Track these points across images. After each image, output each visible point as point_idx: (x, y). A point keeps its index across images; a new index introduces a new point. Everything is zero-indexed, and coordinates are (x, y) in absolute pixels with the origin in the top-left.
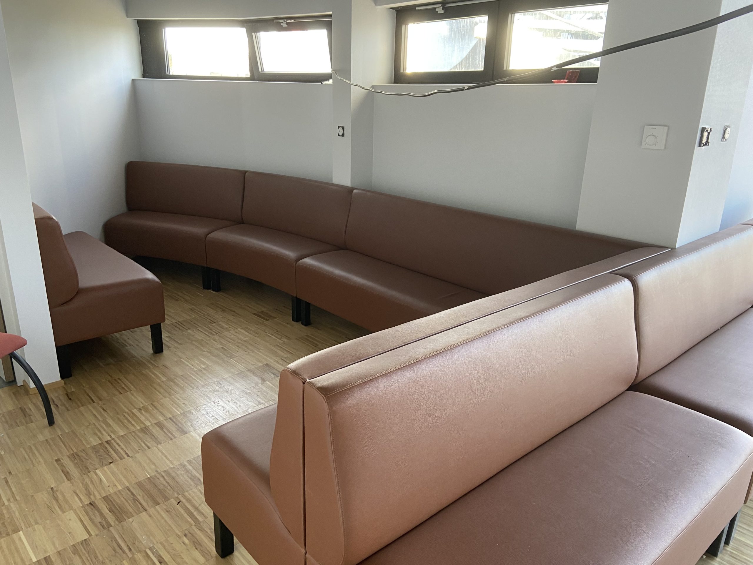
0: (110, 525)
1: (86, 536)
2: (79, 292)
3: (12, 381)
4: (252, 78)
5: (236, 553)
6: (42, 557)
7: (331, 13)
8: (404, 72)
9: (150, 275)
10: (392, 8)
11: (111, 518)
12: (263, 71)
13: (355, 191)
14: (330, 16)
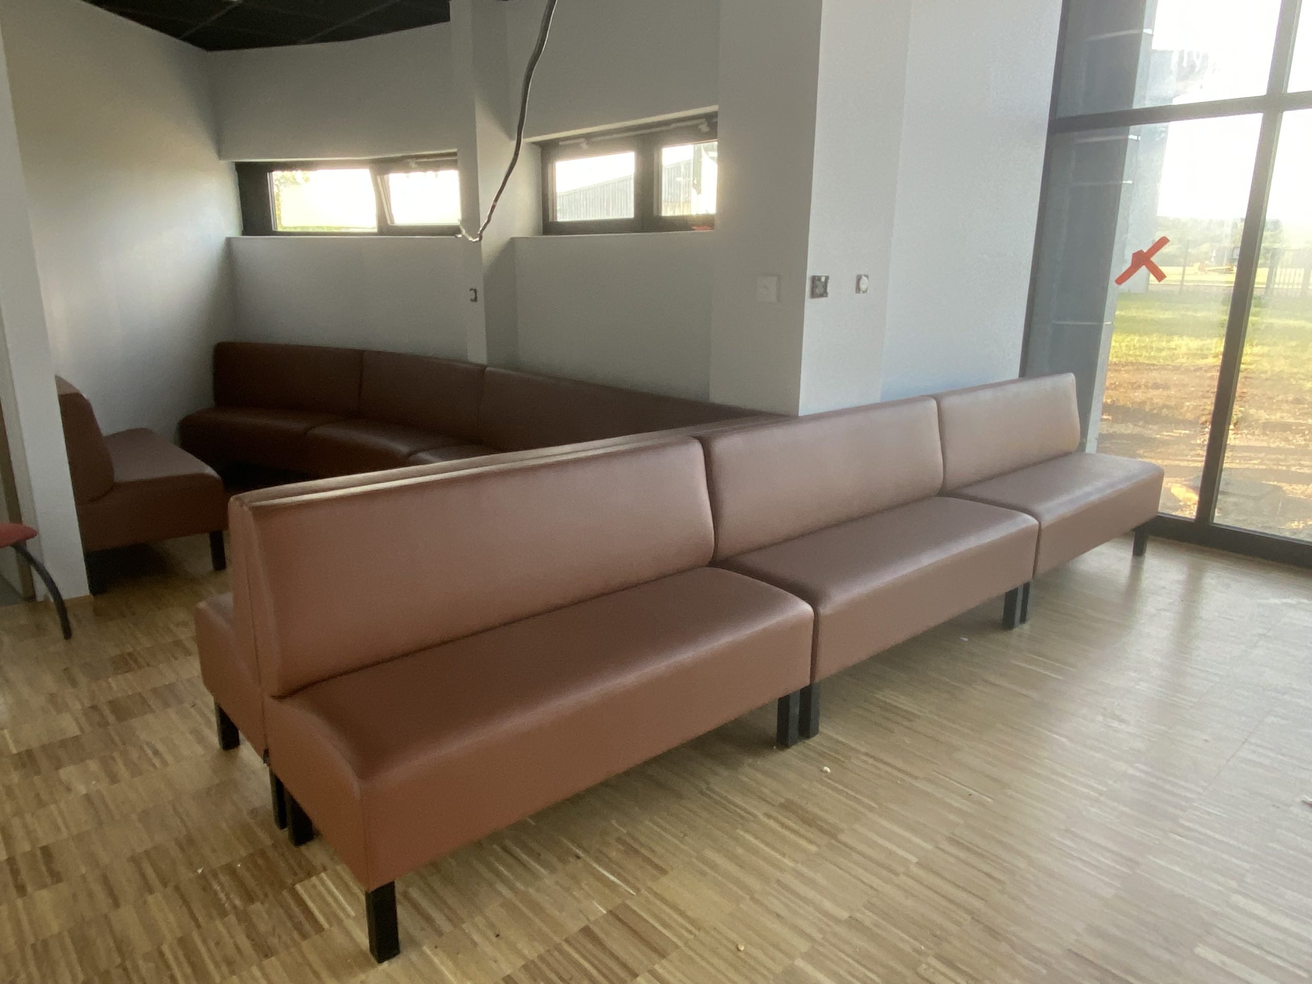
0: (107, 724)
1: (78, 733)
2: (115, 487)
3: (30, 597)
4: (381, 232)
5: (242, 747)
6: (23, 749)
7: (455, 150)
8: (555, 220)
9: (209, 471)
10: (534, 143)
11: (111, 718)
12: (393, 223)
13: (488, 369)
14: (455, 154)
